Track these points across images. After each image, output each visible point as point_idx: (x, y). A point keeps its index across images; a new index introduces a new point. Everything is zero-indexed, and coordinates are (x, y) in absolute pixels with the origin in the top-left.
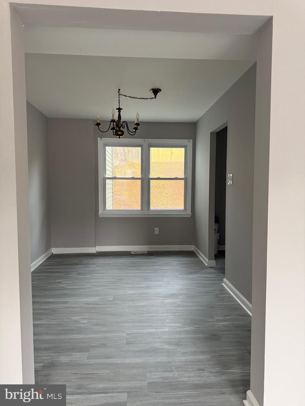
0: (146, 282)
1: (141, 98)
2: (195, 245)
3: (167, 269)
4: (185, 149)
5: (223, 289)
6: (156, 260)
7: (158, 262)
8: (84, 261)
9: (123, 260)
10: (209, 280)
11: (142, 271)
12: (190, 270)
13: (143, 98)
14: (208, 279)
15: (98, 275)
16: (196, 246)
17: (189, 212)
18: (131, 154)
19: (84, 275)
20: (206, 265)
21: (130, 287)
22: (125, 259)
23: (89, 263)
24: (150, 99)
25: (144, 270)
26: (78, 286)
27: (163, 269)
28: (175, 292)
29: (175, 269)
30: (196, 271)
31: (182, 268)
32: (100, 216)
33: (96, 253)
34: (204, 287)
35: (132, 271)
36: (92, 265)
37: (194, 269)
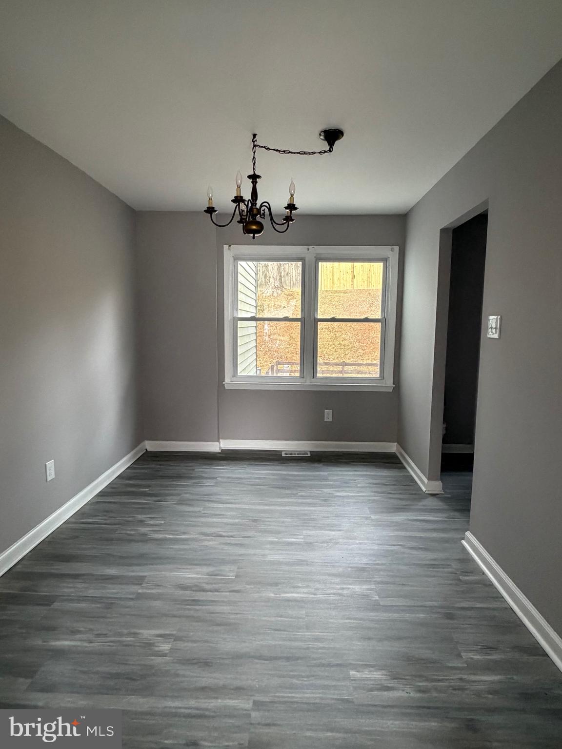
0: (305, 530)
1: (299, 153)
2: (398, 443)
3: (348, 497)
4: (384, 264)
5: (466, 560)
6: (326, 473)
7: (330, 478)
8: (196, 470)
9: (264, 470)
10: (435, 530)
11: (300, 501)
12: (392, 501)
13: (305, 153)
14: (431, 526)
15: (216, 505)
16: (400, 445)
17: (389, 382)
18: (289, 278)
19: (190, 505)
20: (424, 489)
21: (272, 543)
22: (270, 467)
23: (203, 475)
24: (320, 153)
25: (303, 497)
26: (173, 534)
27: (340, 496)
28: (365, 560)
29: (363, 496)
30: (404, 503)
31: (376, 494)
32: (227, 387)
33: (219, 453)
34: (426, 549)
35: (279, 500)
36: (209, 480)
37: (400, 499)
